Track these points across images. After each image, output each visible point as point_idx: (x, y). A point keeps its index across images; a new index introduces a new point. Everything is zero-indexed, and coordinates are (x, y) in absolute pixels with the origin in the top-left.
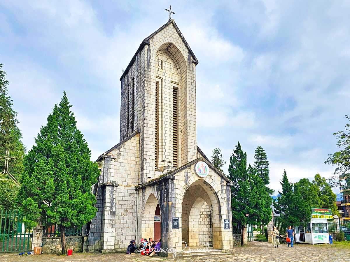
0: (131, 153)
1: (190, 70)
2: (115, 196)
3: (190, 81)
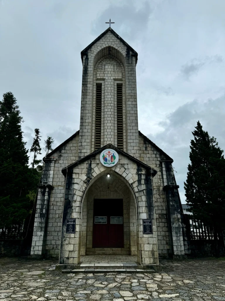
0: (71, 153)
1: (129, 64)
2: (46, 197)
3: (130, 73)
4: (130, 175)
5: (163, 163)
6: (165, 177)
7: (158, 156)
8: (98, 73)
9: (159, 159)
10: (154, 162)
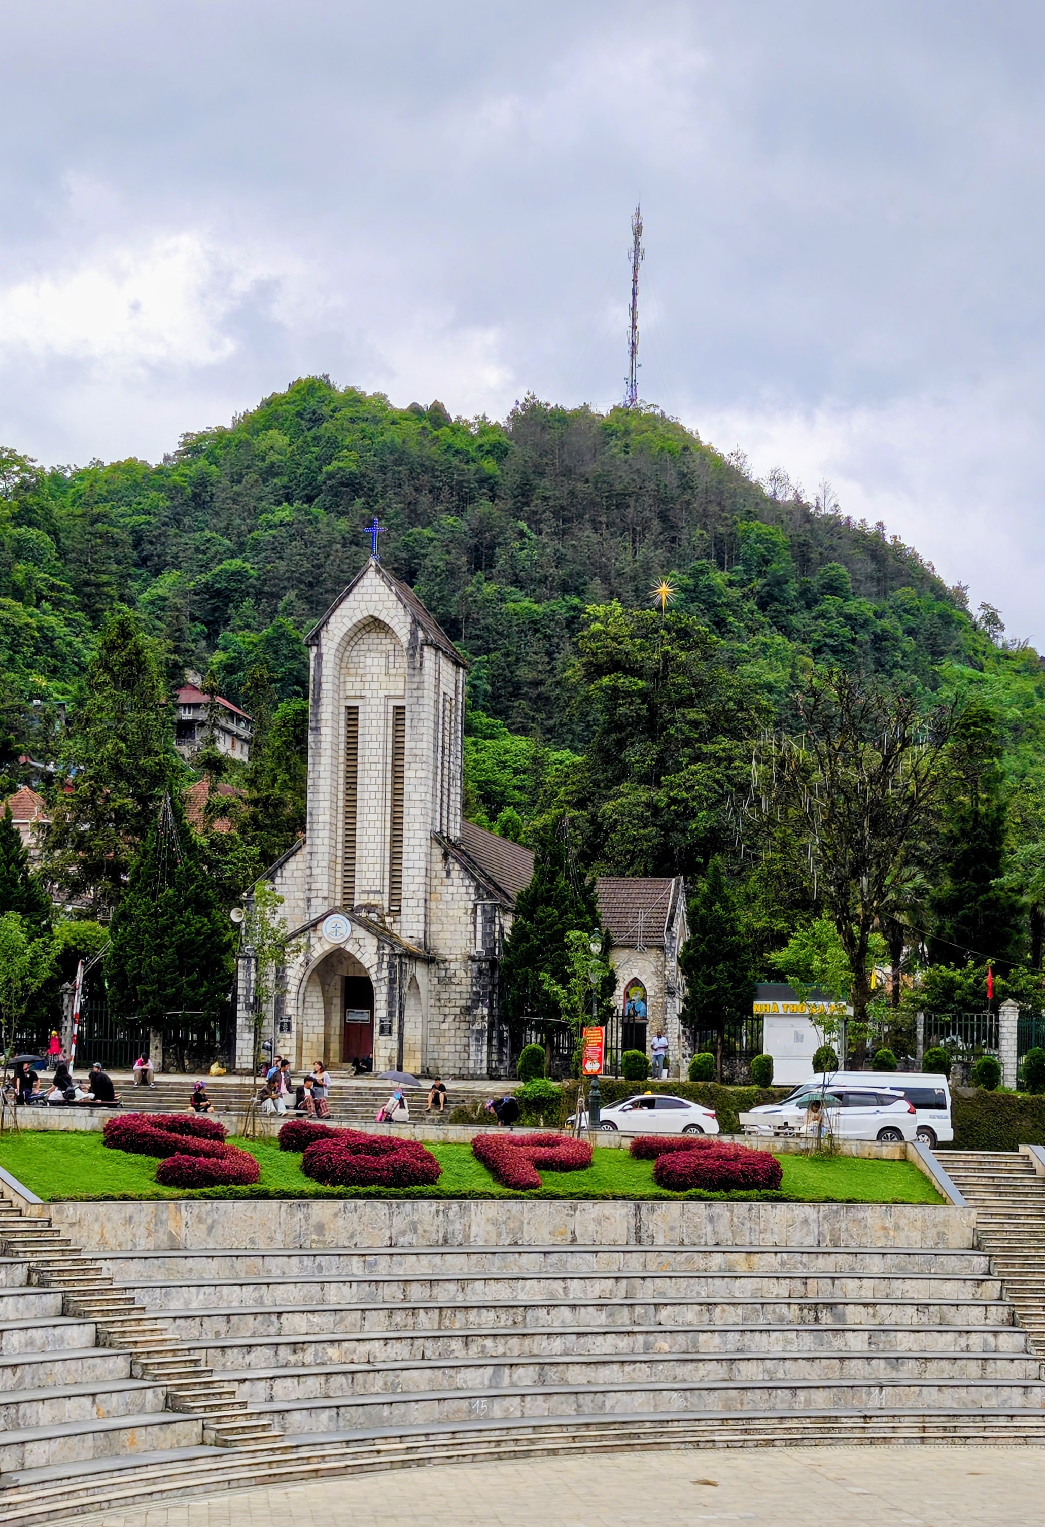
0: (295, 884)
1: (414, 668)
2: (253, 976)
3: (416, 693)
4: (367, 956)
5: (479, 907)
6: (479, 935)
7: (472, 890)
8: (348, 679)
9: (473, 897)
10: (462, 904)
